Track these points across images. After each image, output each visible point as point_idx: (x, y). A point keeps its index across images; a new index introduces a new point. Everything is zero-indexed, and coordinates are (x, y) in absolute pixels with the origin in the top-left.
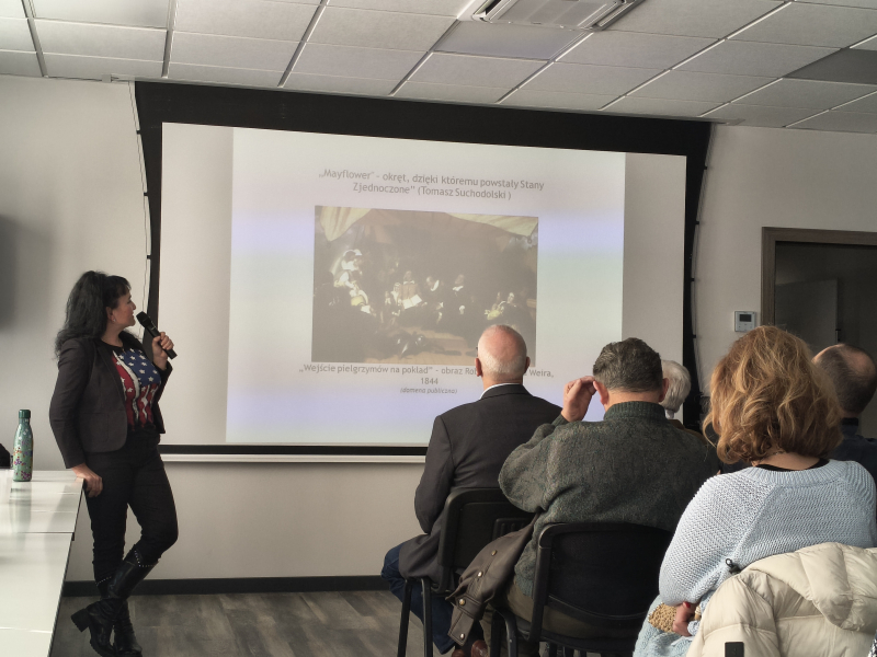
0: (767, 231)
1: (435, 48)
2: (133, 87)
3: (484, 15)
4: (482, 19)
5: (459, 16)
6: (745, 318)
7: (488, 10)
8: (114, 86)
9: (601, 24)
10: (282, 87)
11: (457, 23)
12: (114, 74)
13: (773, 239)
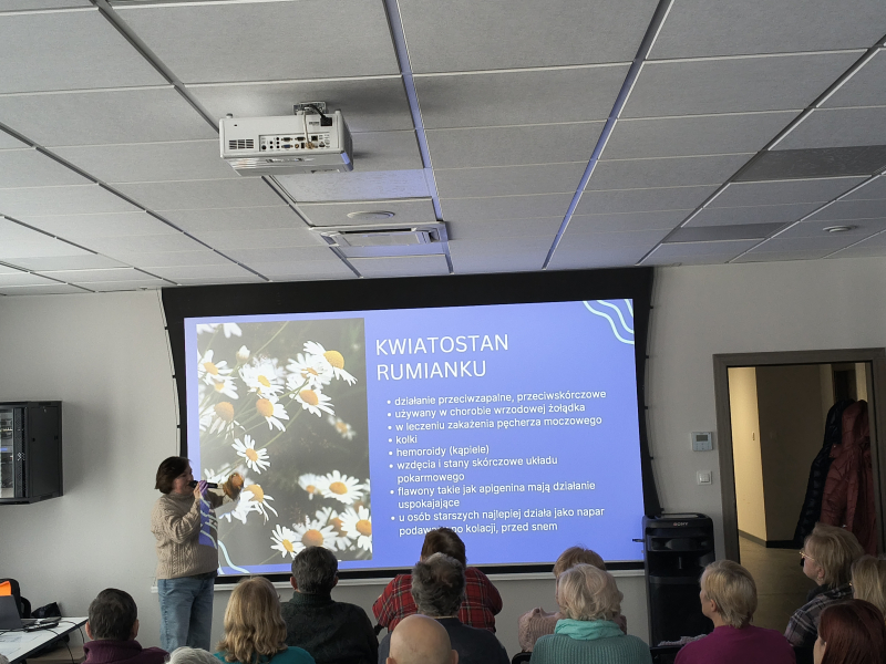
0: (717, 357)
1: (342, 257)
2: (160, 292)
3: (337, 245)
6: (701, 438)
8: (145, 293)
12: (143, 286)
13: (724, 364)
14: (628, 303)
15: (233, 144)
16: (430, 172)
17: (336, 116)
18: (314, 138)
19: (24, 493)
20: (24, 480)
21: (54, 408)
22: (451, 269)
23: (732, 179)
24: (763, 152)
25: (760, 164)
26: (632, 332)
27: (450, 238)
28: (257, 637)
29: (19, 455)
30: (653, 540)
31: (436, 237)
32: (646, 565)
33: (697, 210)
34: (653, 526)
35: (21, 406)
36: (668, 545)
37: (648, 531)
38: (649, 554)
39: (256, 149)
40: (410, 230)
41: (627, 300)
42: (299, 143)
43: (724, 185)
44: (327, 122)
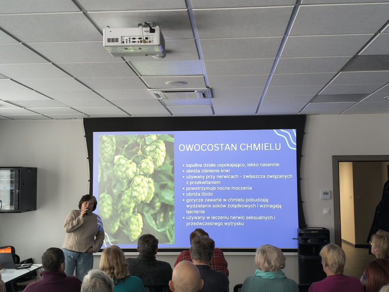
0: (334, 157)
1: (164, 105)
2: (83, 120)
3: (161, 98)
6: (326, 193)
11: (159, 100)
13: (337, 160)
14: (294, 131)
15: (109, 40)
16: (203, 61)
17: (157, 28)
18: (147, 38)
19: (19, 208)
20: (19, 202)
21: (34, 171)
22: (214, 113)
23: (342, 70)
24: (356, 56)
25: (355, 62)
26: (296, 144)
27: (213, 97)
28: (115, 271)
29: (17, 191)
30: (302, 238)
31: (206, 96)
32: (299, 251)
33: (326, 85)
34: (302, 232)
35: (19, 169)
36: (309, 241)
37: (300, 235)
38: (300, 245)
39: (119, 43)
40: (194, 91)
41: (293, 130)
42: (140, 40)
43: (338, 73)
44: (152, 31)
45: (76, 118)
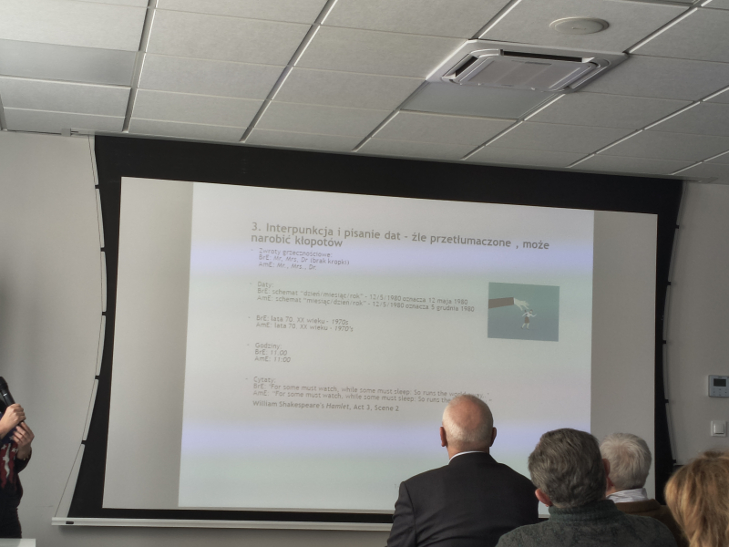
1: (401, 107)
2: (92, 141)
3: (453, 77)
4: (451, 80)
5: (428, 77)
6: (719, 382)
7: (458, 72)
8: (74, 139)
9: (574, 87)
10: (244, 142)
11: (425, 84)
12: (74, 129)
45: (72, 133)
